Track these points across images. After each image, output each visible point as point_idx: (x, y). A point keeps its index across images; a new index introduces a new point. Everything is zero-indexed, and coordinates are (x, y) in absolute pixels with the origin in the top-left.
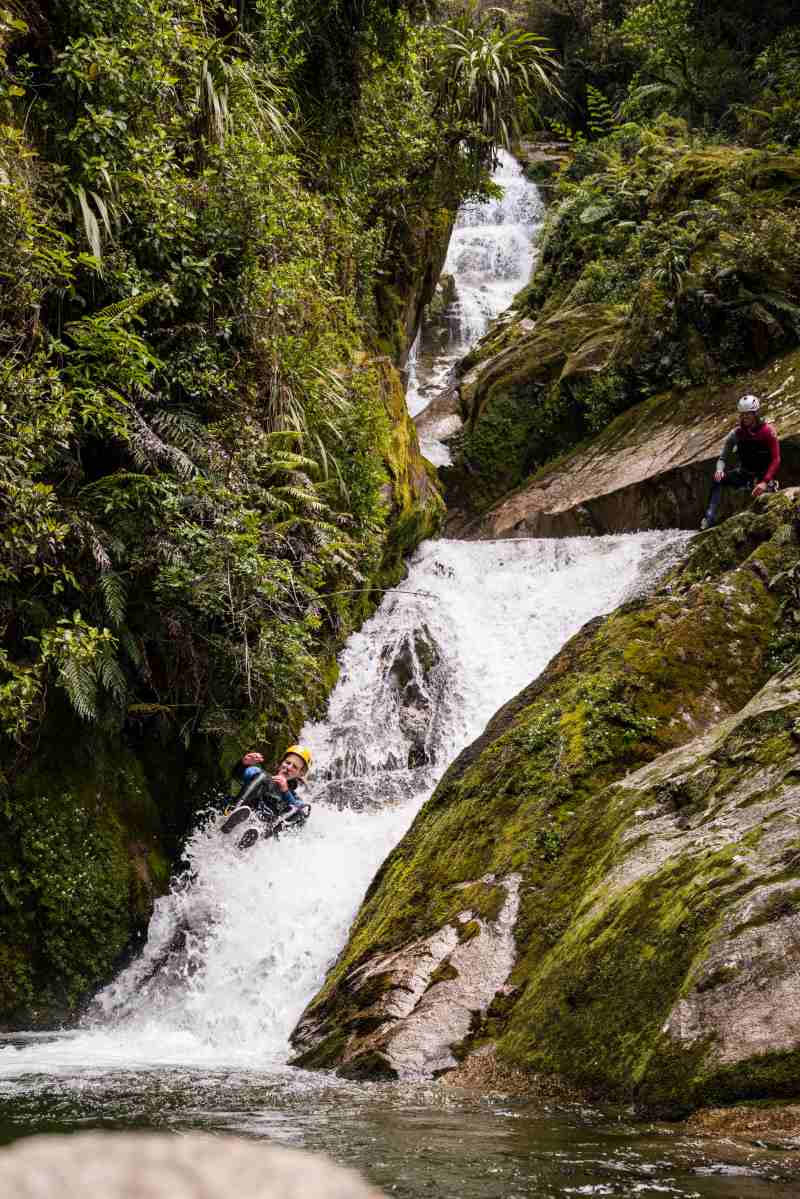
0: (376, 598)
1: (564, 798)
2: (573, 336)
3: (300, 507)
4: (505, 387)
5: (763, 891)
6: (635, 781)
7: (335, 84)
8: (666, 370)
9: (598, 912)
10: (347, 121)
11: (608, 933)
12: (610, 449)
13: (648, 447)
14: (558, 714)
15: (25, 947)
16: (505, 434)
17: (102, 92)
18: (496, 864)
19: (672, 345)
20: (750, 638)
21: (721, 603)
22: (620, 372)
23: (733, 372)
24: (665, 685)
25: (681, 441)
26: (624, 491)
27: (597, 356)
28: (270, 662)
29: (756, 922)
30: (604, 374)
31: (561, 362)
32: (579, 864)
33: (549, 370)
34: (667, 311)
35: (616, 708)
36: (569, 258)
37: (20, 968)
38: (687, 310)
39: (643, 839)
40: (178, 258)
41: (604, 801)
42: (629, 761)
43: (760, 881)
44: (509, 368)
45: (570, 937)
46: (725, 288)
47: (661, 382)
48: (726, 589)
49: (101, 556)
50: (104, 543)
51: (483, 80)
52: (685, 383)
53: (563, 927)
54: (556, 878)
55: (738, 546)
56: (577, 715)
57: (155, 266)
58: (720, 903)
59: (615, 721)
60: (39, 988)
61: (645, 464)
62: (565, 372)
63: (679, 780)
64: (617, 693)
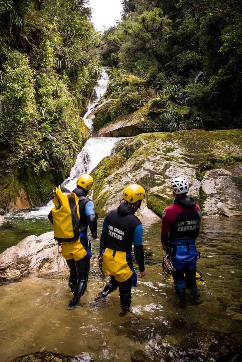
0: (81, 149)
1: (98, 181)
2: (109, 106)
3: (70, 142)
4: (100, 113)
5: (113, 195)
6: (106, 180)
7: (75, 76)
8: (121, 112)
9: (100, 196)
10: (77, 81)
11: (100, 198)
12: (114, 123)
13: (118, 123)
14: (98, 171)
15: (39, 197)
16: (100, 120)
17: (44, 94)
18: (91, 189)
19: (122, 109)
20: (120, 161)
21: (117, 157)
22: (115, 112)
23: (129, 113)
24: (110, 167)
25: (122, 123)
26: (114, 130)
27: (112, 109)
28: (67, 162)
29: (112, 198)
30: (113, 112)
31: (107, 110)
32: (99, 189)
33: (106, 111)
34: (121, 104)
35: (105, 171)
36: (110, 91)
37: (39, 200)
38: (123, 104)
39: (105, 187)
40: (54, 113)
41: (102, 182)
42: (106, 176)
43: (113, 194)
44: (101, 110)
45: (98, 198)
46: (128, 102)
47: (120, 114)
48: (118, 155)
49: (46, 152)
50: (46, 150)
51: (96, 72)
52: (123, 114)
53: (97, 197)
54: (97, 191)
55: (120, 149)
56: (100, 171)
57: (51, 115)
58: (109, 196)
59: (104, 172)
60: (42, 202)
61: (117, 126)
62: (108, 112)
63: (109, 180)
64: (105, 169)
